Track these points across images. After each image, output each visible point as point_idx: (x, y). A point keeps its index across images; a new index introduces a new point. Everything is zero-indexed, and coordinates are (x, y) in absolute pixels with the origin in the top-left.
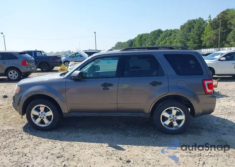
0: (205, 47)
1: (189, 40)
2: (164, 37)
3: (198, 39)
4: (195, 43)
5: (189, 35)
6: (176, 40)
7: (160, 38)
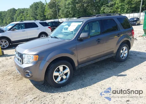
0: (47, 19)
1: (37, 15)
2: (20, 13)
3: (42, 14)
4: (41, 17)
5: (37, 12)
6: (28, 15)
7: (16, 15)
